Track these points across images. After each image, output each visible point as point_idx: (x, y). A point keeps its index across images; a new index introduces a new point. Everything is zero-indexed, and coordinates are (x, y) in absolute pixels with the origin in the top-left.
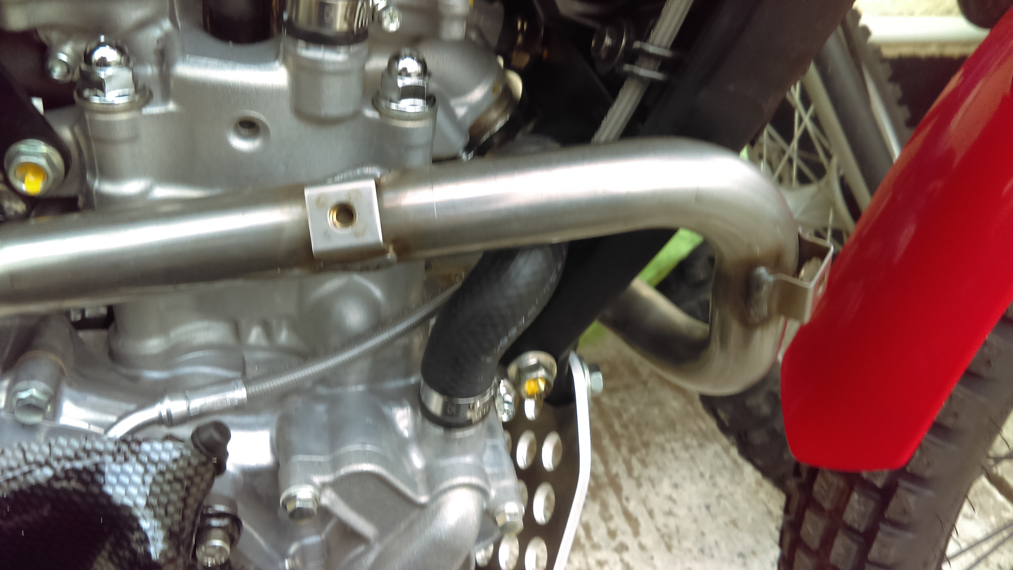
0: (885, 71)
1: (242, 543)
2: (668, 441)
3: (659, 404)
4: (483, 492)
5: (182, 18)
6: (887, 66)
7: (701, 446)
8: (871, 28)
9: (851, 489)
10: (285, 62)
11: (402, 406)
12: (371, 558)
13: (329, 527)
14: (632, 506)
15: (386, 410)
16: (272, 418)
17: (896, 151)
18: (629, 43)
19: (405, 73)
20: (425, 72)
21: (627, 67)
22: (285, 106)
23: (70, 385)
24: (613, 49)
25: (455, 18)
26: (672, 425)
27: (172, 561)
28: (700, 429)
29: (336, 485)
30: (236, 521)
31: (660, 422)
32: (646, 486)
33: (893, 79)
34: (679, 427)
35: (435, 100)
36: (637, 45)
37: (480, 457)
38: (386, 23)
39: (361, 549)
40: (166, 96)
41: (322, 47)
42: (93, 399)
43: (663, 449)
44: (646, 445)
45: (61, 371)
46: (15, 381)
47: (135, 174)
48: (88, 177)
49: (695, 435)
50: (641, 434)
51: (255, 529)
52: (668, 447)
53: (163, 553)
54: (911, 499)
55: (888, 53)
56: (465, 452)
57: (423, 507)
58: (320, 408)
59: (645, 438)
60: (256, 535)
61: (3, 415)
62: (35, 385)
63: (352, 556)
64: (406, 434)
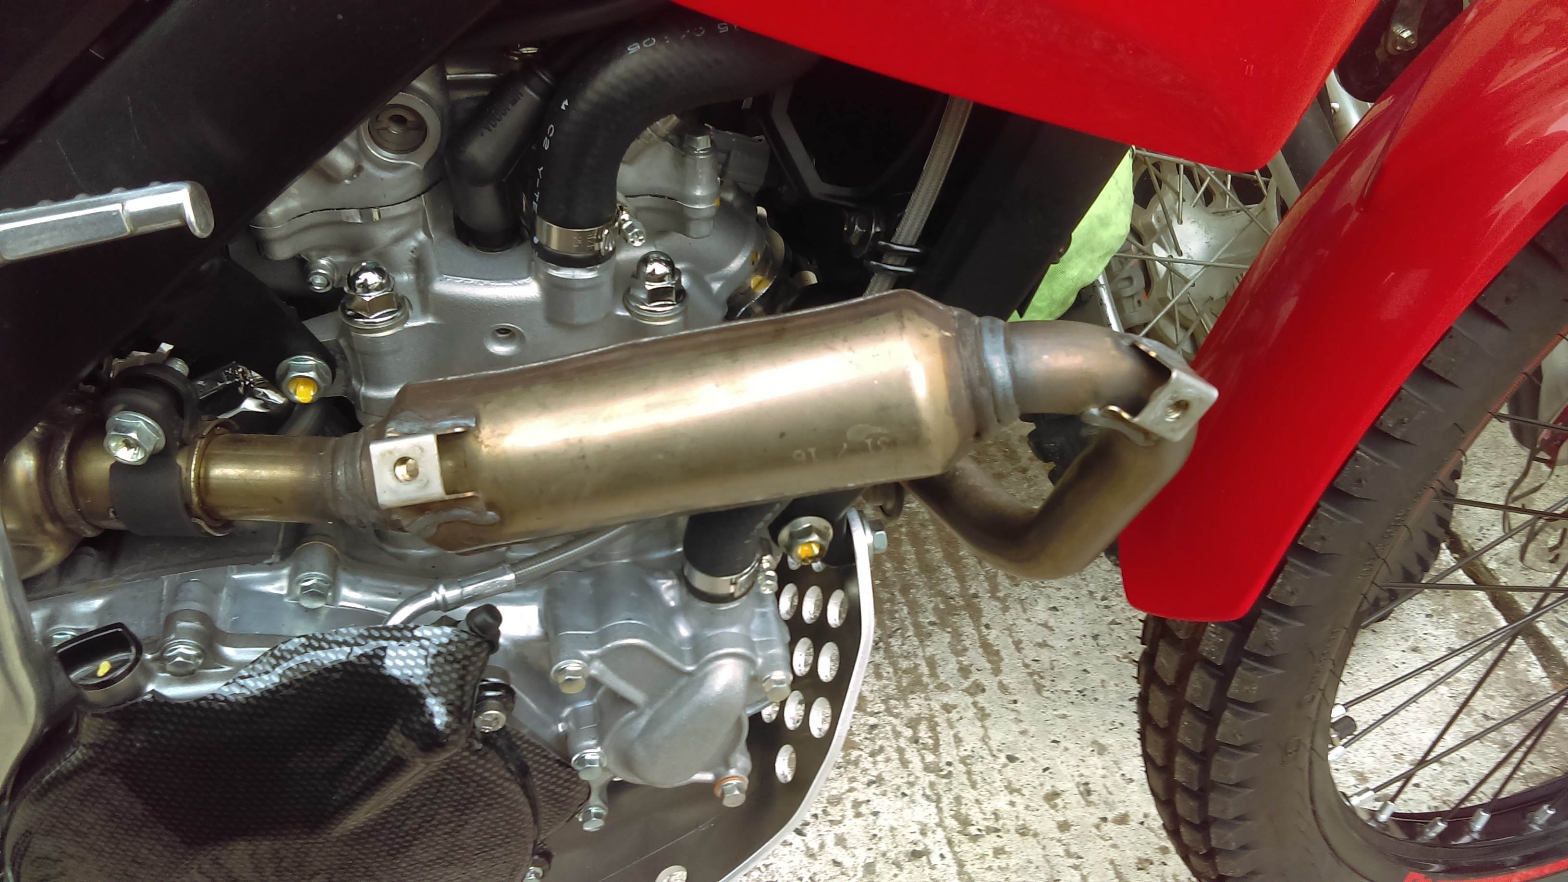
1: (517, 711)
4: (749, 661)
5: (434, 228)
10: (537, 279)
11: (668, 578)
12: (642, 722)
13: (600, 692)
14: (992, 636)
15: (652, 582)
16: (539, 592)
19: (653, 276)
21: (874, 263)
22: (539, 316)
23: (345, 569)
25: (701, 220)
27: (455, 731)
29: (602, 657)
30: (510, 692)
32: (1015, 609)
37: (747, 626)
38: (632, 239)
39: (632, 713)
40: (425, 310)
41: (573, 269)
42: (367, 581)
45: (336, 556)
46: (295, 571)
48: (354, 382)
51: (528, 696)
53: (448, 725)
56: (732, 624)
57: (689, 675)
58: (586, 582)
60: (528, 700)
61: (286, 600)
62: (316, 575)
63: (623, 720)
64: (672, 604)
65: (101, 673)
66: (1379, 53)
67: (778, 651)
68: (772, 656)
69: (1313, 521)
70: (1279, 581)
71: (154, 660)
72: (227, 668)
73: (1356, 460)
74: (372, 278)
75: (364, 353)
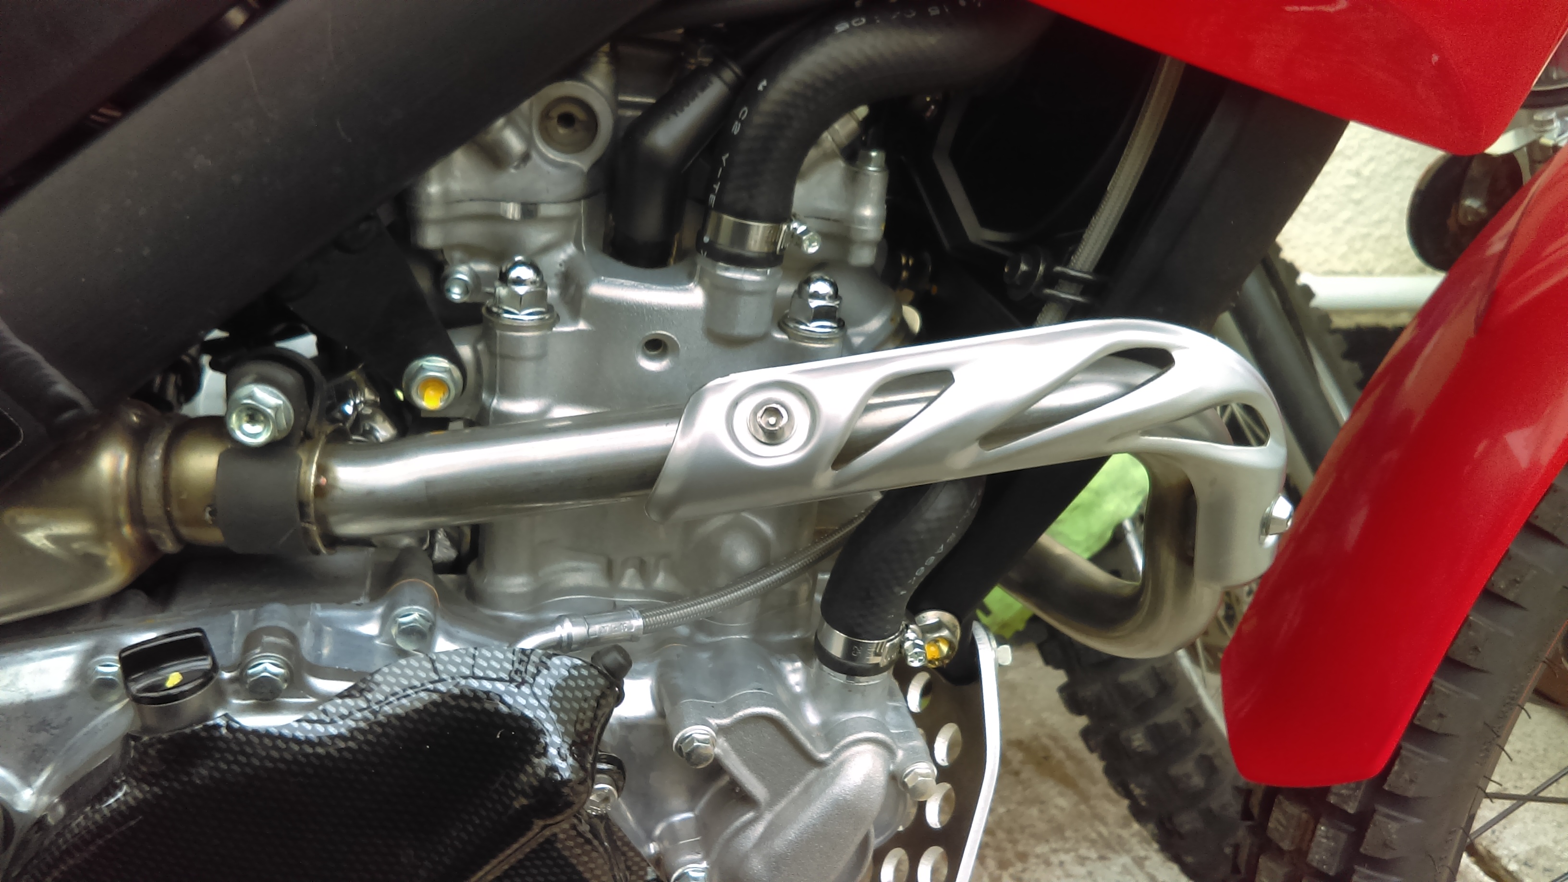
0: (1336, 345)
2: (1055, 851)
3: (1040, 801)
4: (888, 749)
5: (587, 243)
6: (1339, 337)
7: (1102, 858)
8: (1315, 288)
9: (1317, 822)
10: (701, 283)
11: (792, 659)
12: (759, 829)
13: (707, 796)
15: (774, 662)
16: (653, 665)
17: (1343, 413)
18: (1048, 270)
19: (816, 295)
20: (836, 296)
21: (1048, 291)
22: (698, 326)
24: (1031, 275)
25: (865, 243)
26: (1058, 830)
28: (1100, 835)
29: (730, 730)
31: (1042, 827)
33: (1349, 355)
34: (1068, 833)
35: (844, 323)
36: (1059, 269)
37: (883, 713)
38: (806, 244)
39: (750, 815)
40: (576, 314)
41: (743, 269)
43: (1048, 863)
44: (1023, 857)
46: (391, 608)
47: (535, 394)
48: (487, 394)
49: (1093, 843)
50: (1014, 842)
52: (1054, 859)
54: (1393, 826)
55: (1339, 322)
57: (821, 764)
59: (1021, 848)
61: (377, 642)
62: (418, 610)
63: (738, 823)
64: (798, 689)
65: (169, 684)
66: (1451, 223)
67: (919, 743)
68: (913, 747)
69: (1428, 697)
70: (1396, 768)
71: (232, 680)
72: (312, 700)
73: (1470, 625)
74: (524, 272)
75: (504, 357)
